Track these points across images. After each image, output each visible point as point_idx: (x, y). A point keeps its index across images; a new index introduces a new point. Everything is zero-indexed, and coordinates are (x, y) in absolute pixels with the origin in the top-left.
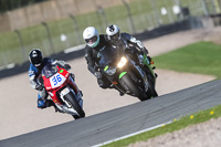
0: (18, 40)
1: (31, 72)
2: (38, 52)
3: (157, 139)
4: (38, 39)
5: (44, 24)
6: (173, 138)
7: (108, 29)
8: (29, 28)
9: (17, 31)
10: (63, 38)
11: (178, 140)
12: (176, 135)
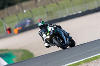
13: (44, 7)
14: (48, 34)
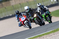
0: (13, 8)
1: (16, 17)
2: (18, 11)
3: (50, 35)
4: (18, 8)
5: (20, 4)
6: (54, 34)
7: (38, 4)
8: (16, 5)
9: (12, 6)
11: (55, 35)
12: (55, 34)
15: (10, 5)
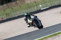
0: (28, 6)
4: (33, 6)
5: (35, 2)
8: (31, 3)
9: (27, 4)
10: (40, 6)
13: (4, 11)
14: (31, 20)
15: (25, 3)
